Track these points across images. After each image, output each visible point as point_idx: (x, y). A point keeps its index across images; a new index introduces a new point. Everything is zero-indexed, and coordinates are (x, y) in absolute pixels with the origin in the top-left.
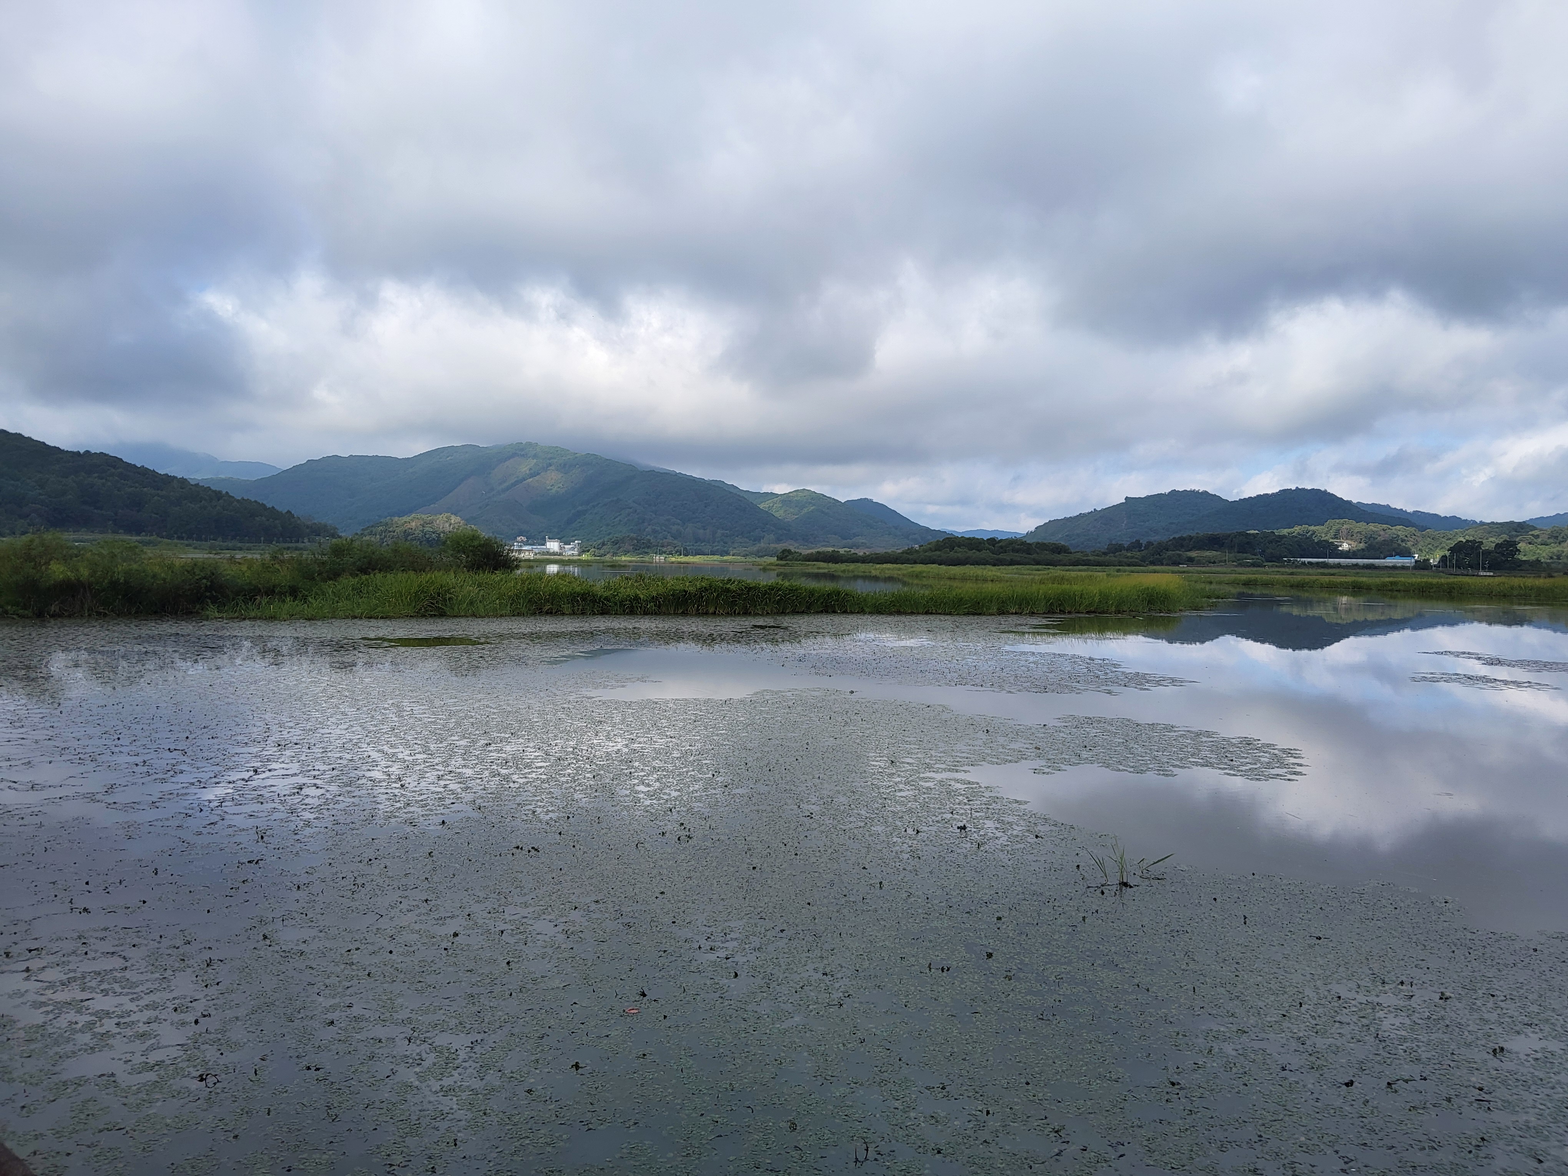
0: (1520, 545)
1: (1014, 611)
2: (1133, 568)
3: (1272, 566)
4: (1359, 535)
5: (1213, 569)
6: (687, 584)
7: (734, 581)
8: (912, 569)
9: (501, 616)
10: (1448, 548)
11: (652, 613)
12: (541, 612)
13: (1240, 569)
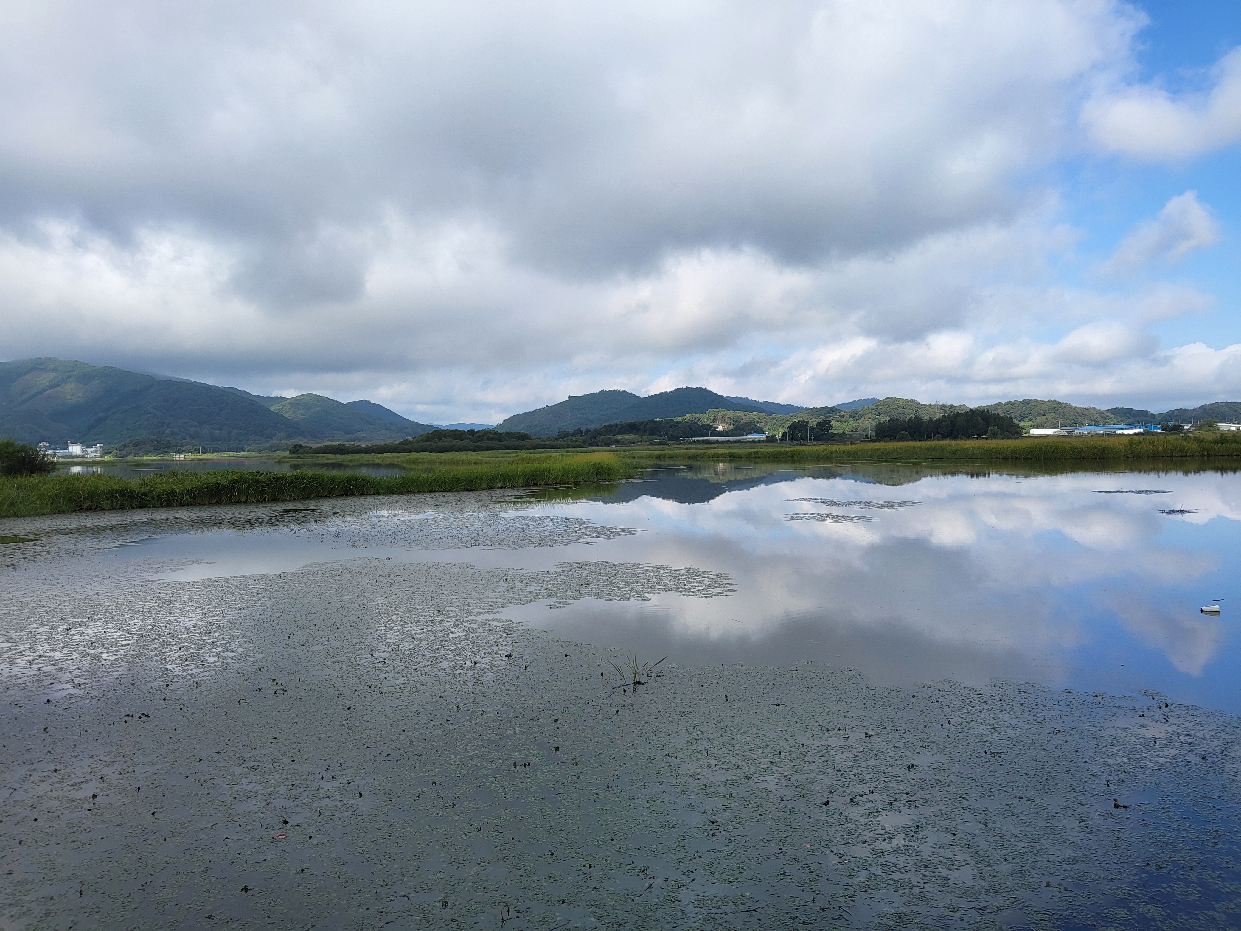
0: (832, 423)
1: (500, 486)
2: (577, 449)
3: (673, 444)
4: (729, 419)
5: (634, 447)
6: (220, 478)
7: (262, 473)
8: (408, 457)
9: (43, 514)
10: (787, 427)
11: (188, 505)
12: (81, 509)
13: (651, 447)
